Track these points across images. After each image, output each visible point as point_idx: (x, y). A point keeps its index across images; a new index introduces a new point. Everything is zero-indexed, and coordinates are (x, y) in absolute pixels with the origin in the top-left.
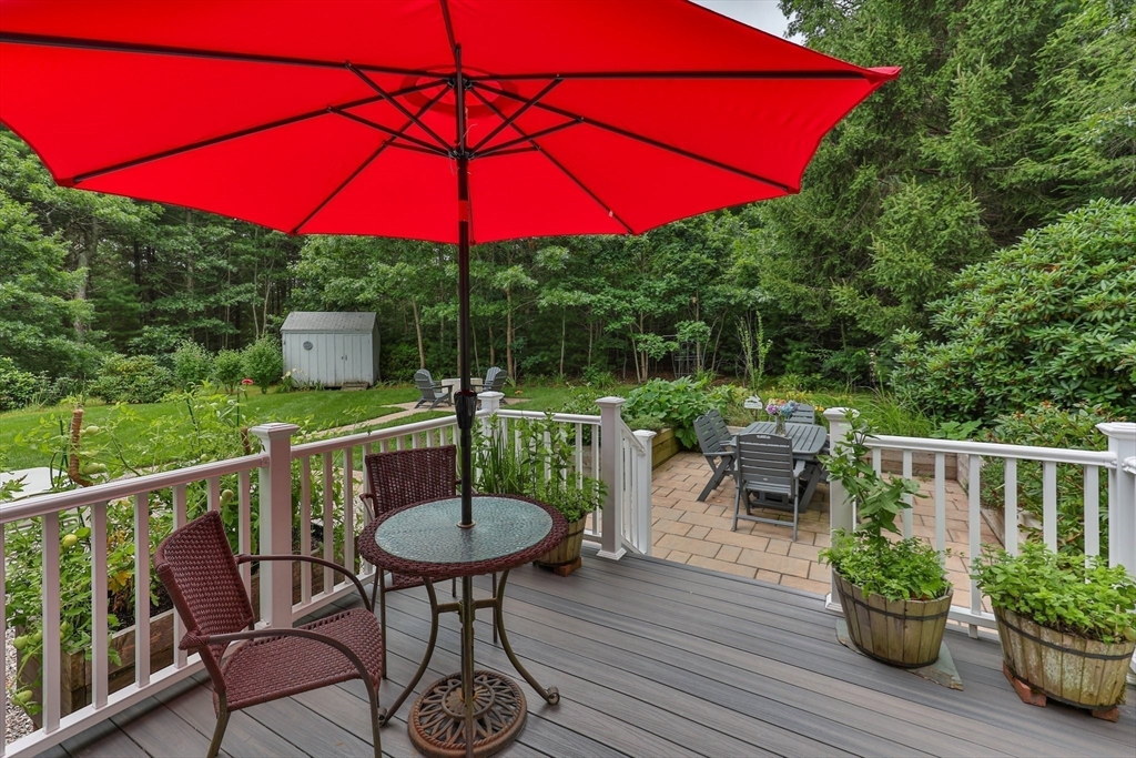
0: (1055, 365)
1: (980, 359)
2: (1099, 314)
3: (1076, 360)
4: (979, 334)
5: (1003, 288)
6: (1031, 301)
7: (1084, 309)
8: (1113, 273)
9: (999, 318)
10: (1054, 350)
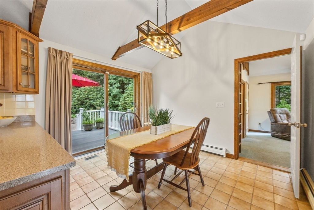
0: (87, 105)
1: (77, 104)
2: (91, 99)
3: (89, 104)
4: (76, 101)
5: (80, 94)
6: (84, 96)
7: (89, 98)
8: (92, 94)
9: (79, 98)
10: (87, 103)
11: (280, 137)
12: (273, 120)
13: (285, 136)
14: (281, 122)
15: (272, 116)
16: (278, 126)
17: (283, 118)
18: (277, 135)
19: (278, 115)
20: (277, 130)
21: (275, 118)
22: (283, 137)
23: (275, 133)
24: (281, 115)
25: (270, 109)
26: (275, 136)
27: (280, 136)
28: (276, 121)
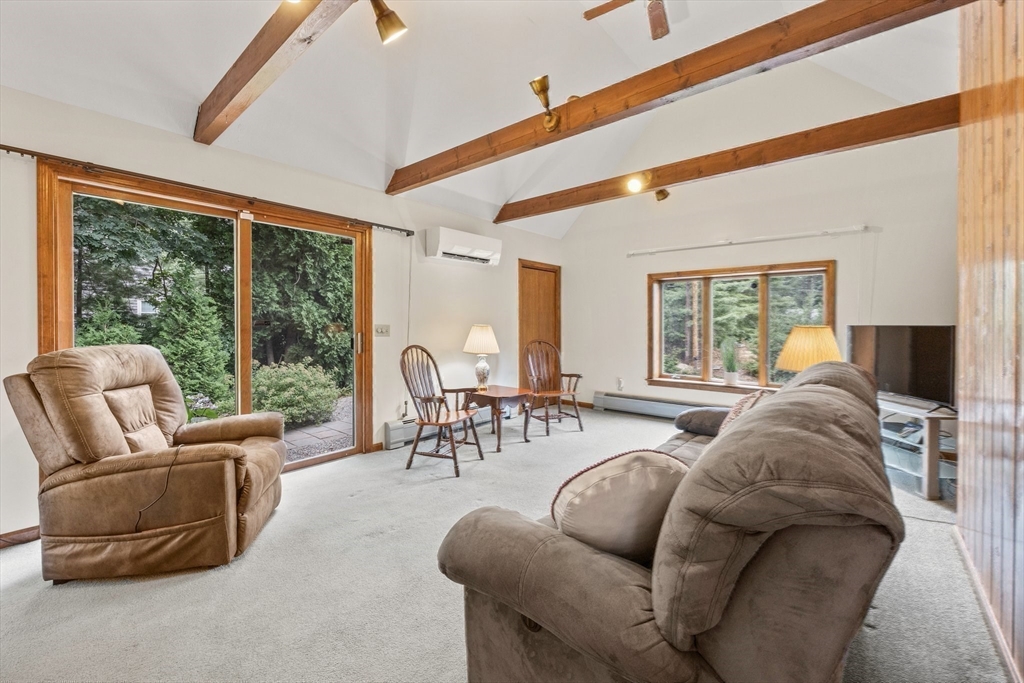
11: (123, 570)
12: (61, 448)
13: (159, 554)
14: (127, 453)
15: (52, 413)
16: (111, 485)
17: (132, 417)
18: (102, 564)
19: (95, 403)
20: (104, 518)
21: (79, 429)
22: (152, 558)
23: (78, 547)
24: (121, 396)
25: (33, 354)
26: (85, 574)
27: (121, 562)
28: (87, 452)
